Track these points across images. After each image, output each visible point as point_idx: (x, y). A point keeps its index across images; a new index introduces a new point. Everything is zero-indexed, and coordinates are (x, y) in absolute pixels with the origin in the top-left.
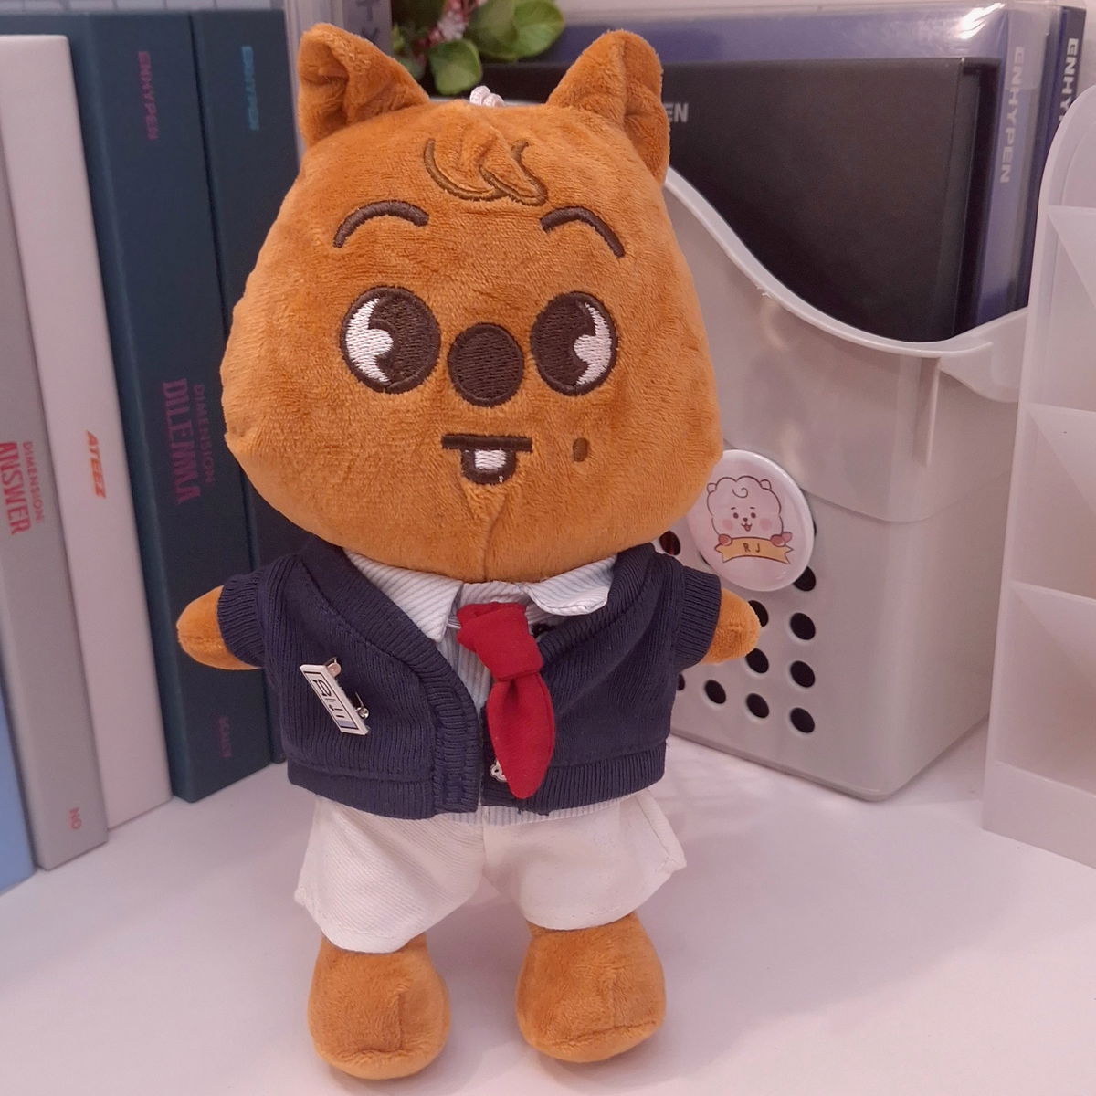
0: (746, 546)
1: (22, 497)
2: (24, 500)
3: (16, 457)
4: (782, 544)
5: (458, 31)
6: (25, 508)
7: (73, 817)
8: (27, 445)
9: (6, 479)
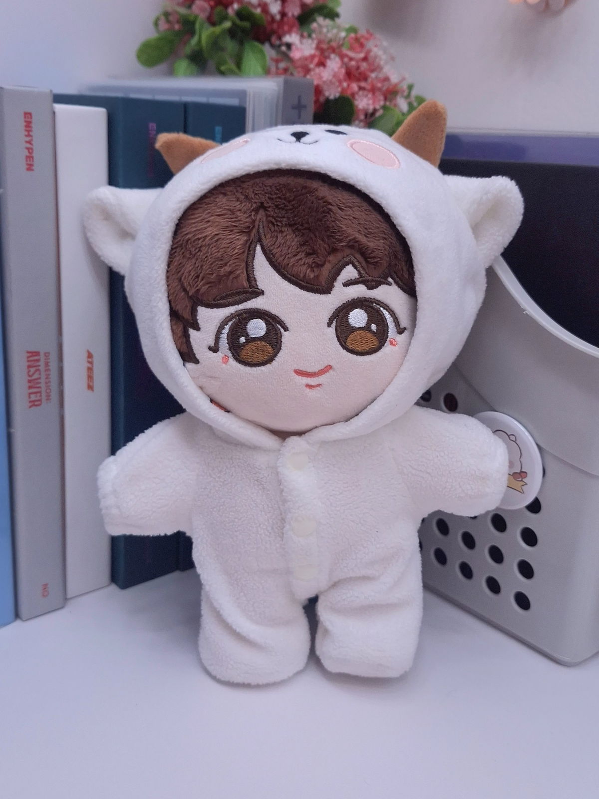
1: (38, 385)
2: (39, 387)
3: (38, 360)
4: (520, 479)
6: (40, 392)
7: (44, 590)
8: (47, 355)
9: (31, 373)
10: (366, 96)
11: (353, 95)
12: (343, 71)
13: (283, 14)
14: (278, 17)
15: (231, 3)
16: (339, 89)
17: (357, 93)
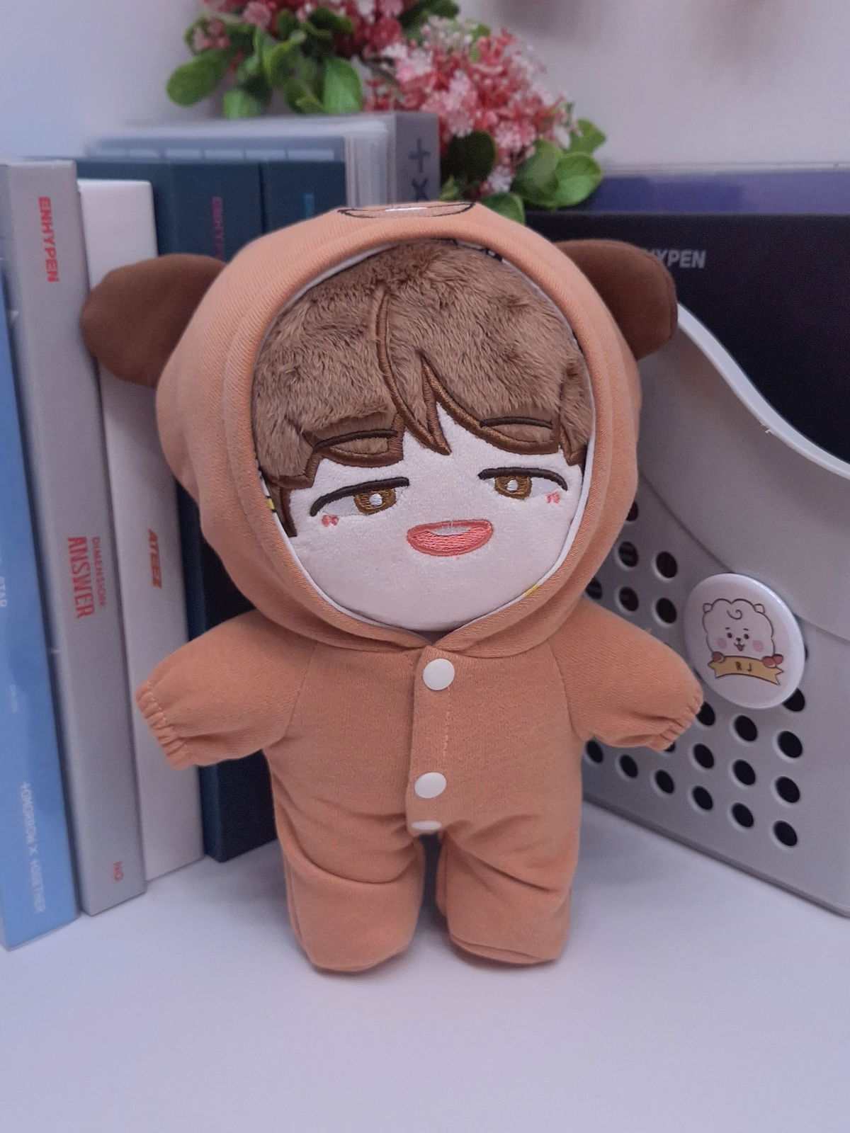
0: (739, 666)
1: (88, 585)
2: (90, 588)
3: (85, 550)
4: (774, 666)
5: (506, 183)
6: (90, 595)
7: (117, 869)
8: (96, 540)
9: (76, 570)
10: (511, 129)
11: (491, 128)
12: (474, 94)
13: (378, 14)
14: (371, 19)
15: (302, 4)
16: (471, 122)
17: (497, 125)
